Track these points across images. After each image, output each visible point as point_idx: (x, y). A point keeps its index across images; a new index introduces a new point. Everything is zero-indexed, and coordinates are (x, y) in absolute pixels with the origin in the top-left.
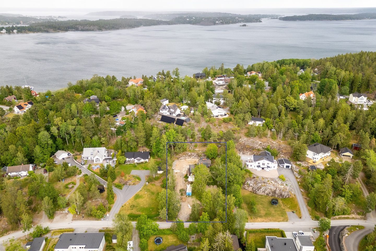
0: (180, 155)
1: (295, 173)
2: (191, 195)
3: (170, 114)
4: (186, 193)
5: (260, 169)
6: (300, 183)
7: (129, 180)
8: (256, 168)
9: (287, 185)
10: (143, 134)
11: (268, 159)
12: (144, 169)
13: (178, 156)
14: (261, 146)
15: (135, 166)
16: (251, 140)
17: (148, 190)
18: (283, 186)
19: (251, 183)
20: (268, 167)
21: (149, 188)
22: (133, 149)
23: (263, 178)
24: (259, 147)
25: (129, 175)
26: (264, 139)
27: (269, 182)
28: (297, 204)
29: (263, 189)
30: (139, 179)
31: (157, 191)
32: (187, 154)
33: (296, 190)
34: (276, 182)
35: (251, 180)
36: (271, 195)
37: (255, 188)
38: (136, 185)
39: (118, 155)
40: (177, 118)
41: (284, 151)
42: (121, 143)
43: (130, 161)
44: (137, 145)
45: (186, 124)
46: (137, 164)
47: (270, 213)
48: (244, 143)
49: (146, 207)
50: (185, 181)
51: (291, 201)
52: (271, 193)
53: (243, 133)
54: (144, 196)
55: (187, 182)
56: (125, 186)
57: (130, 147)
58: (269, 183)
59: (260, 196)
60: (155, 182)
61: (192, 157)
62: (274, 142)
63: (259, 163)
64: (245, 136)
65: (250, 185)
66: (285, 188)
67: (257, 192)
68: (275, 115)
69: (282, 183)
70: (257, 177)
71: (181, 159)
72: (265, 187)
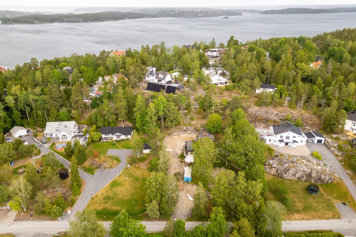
0: (173, 130)
1: (333, 148)
2: (190, 181)
3: (159, 81)
4: (183, 178)
5: (283, 144)
6: (343, 162)
7: (105, 161)
8: (278, 143)
9: (325, 165)
10: (124, 103)
11: (293, 131)
12: (125, 148)
13: (169, 132)
14: (278, 116)
15: (113, 145)
16: (264, 109)
17: (131, 175)
18: (321, 167)
19: (274, 163)
20: (294, 141)
21: (131, 172)
22: (112, 124)
23: (290, 157)
24: (275, 118)
25: (105, 155)
26: (280, 109)
27: (300, 161)
28: (347, 192)
29: (292, 171)
30: (118, 160)
31: (143, 175)
32: (181, 128)
33: (340, 172)
34: (309, 161)
35: (273, 159)
36: (304, 179)
37: (280, 170)
38: (114, 169)
39: (91, 131)
40: (167, 85)
41: (309, 122)
42: (96, 117)
43: (106, 138)
44: (117, 119)
45: (179, 92)
46: (116, 141)
47: (310, 206)
48: (255, 114)
49: (126, 199)
50: (180, 162)
51: (337, 188)
52: (305, 177)
53: (252, 102)
54: (124, 183)
55: (184, 163)
56: (99, 169)
57: (108, 122)
59: (288, 182)
60: (139, 164)
61: (188, 132)
62: (293, 112)
63: (281, 137)
64: (255, 105)
65: (273, 166)
66: (323, 169)
67: (283, 175)
68: (289, 80)
69: (318, 162)
70: (281, 155)
71: (174, 134)
72: (295, 168)
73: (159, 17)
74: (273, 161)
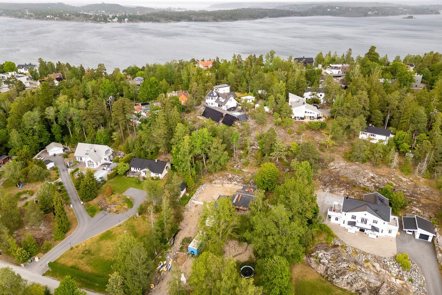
0: (216, 175)
2: (195, 254)
3: (219, 106)
4: (188, 248)
7: (114, 203)
8: (347, 226)
9: (411, 280)
11: (376, 212)
14: (373, 182)
15: (138, 182)
16: (354, 167)
17: (132, 228)
18: (402, 282)
19: (325, 256)
20: (374, 229)
21: (136, 223)
22: (149, 155)
23: (357, 253)
24: (367, 184)
25: (120, 195)
26: (384, 170)
27: (369, 264)
29: (349, 276)
30: (131, 204)
34: (385, 267)
35: (326, 250)
37: (331, 271)
38: (120, 215)
39: (122, 161)
40: (226, 113)
41: (423, 200)
42: (134, 144)
43: (134, 172)
44: (158, 149)
46: (144, 178)
48: (338, 172)
50: (201, 223)
53: (341, 153)
54: (118, 237)
55: (203, 226)
56: (103, 212)
57: (145, 151)
58: (368, 267)
62: (403, 179)
63: (354, 217)
64: (344, 157)
65: (322, 261)
66: (405, 286)
67: (334, 279)
68: (419, 125)
69: (401, 273)
70: (342, 246)
71: (216, 182)
72: (355, 273)
73: (311, 15)
74: (325, 253)
